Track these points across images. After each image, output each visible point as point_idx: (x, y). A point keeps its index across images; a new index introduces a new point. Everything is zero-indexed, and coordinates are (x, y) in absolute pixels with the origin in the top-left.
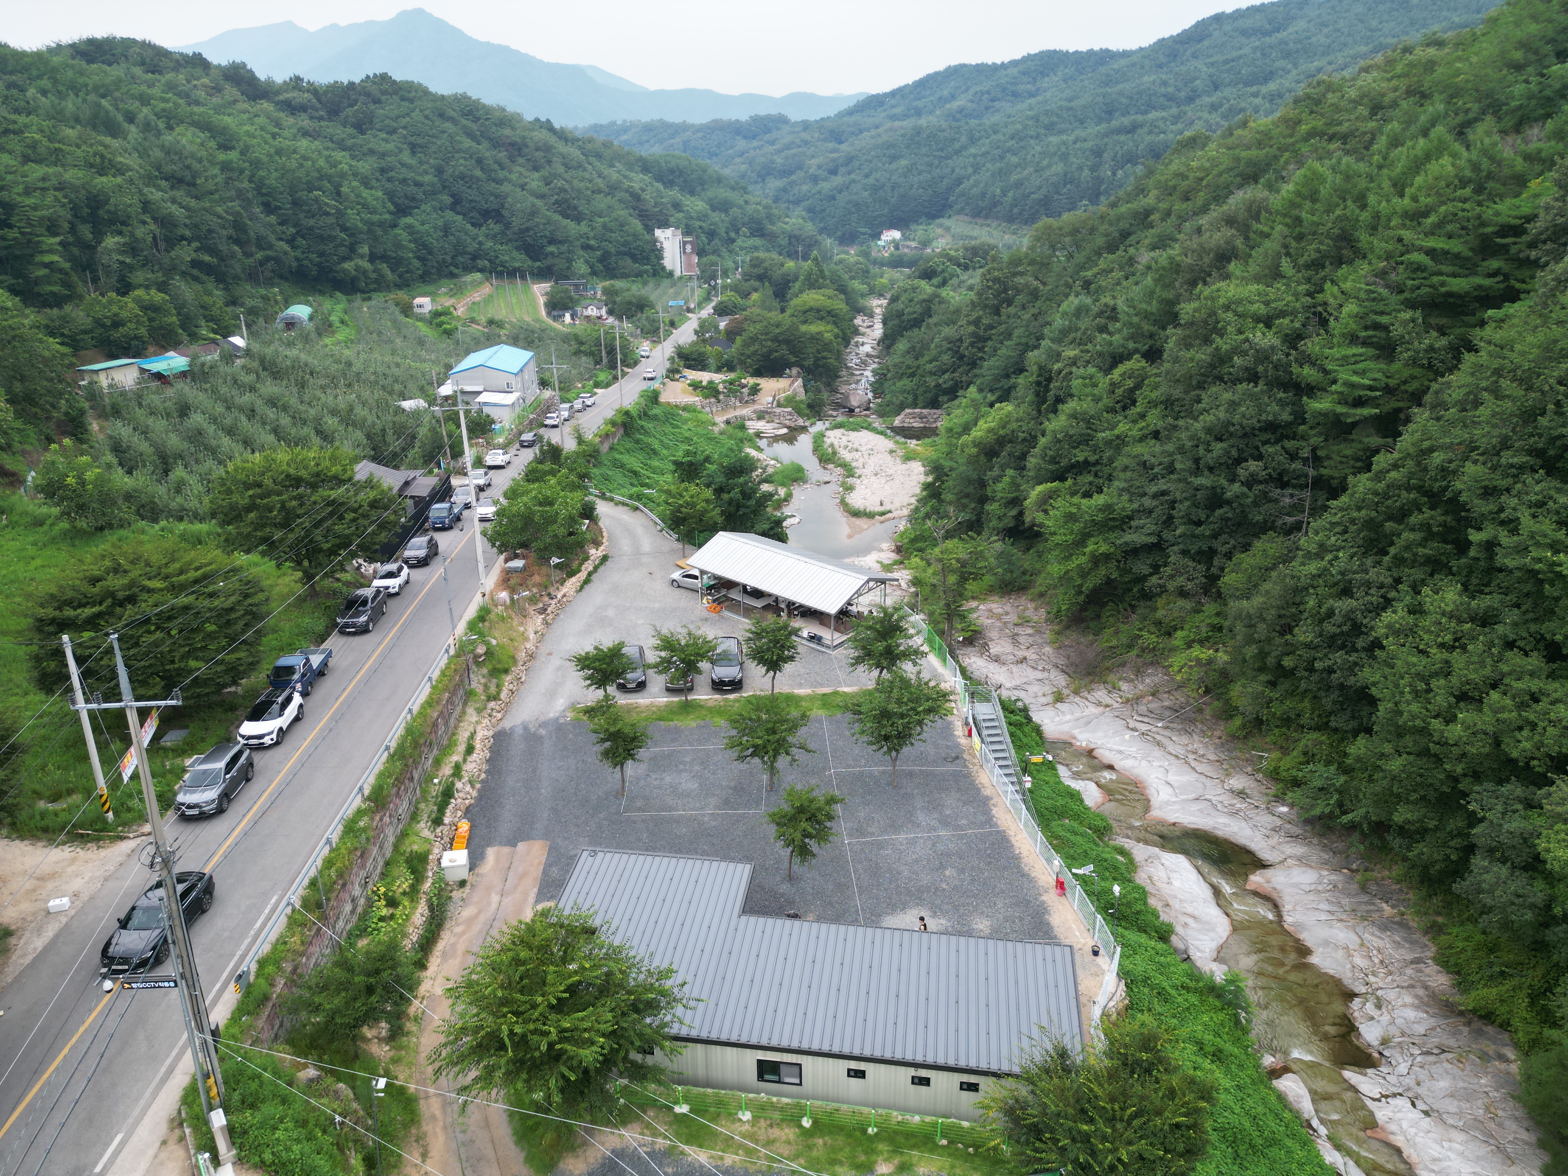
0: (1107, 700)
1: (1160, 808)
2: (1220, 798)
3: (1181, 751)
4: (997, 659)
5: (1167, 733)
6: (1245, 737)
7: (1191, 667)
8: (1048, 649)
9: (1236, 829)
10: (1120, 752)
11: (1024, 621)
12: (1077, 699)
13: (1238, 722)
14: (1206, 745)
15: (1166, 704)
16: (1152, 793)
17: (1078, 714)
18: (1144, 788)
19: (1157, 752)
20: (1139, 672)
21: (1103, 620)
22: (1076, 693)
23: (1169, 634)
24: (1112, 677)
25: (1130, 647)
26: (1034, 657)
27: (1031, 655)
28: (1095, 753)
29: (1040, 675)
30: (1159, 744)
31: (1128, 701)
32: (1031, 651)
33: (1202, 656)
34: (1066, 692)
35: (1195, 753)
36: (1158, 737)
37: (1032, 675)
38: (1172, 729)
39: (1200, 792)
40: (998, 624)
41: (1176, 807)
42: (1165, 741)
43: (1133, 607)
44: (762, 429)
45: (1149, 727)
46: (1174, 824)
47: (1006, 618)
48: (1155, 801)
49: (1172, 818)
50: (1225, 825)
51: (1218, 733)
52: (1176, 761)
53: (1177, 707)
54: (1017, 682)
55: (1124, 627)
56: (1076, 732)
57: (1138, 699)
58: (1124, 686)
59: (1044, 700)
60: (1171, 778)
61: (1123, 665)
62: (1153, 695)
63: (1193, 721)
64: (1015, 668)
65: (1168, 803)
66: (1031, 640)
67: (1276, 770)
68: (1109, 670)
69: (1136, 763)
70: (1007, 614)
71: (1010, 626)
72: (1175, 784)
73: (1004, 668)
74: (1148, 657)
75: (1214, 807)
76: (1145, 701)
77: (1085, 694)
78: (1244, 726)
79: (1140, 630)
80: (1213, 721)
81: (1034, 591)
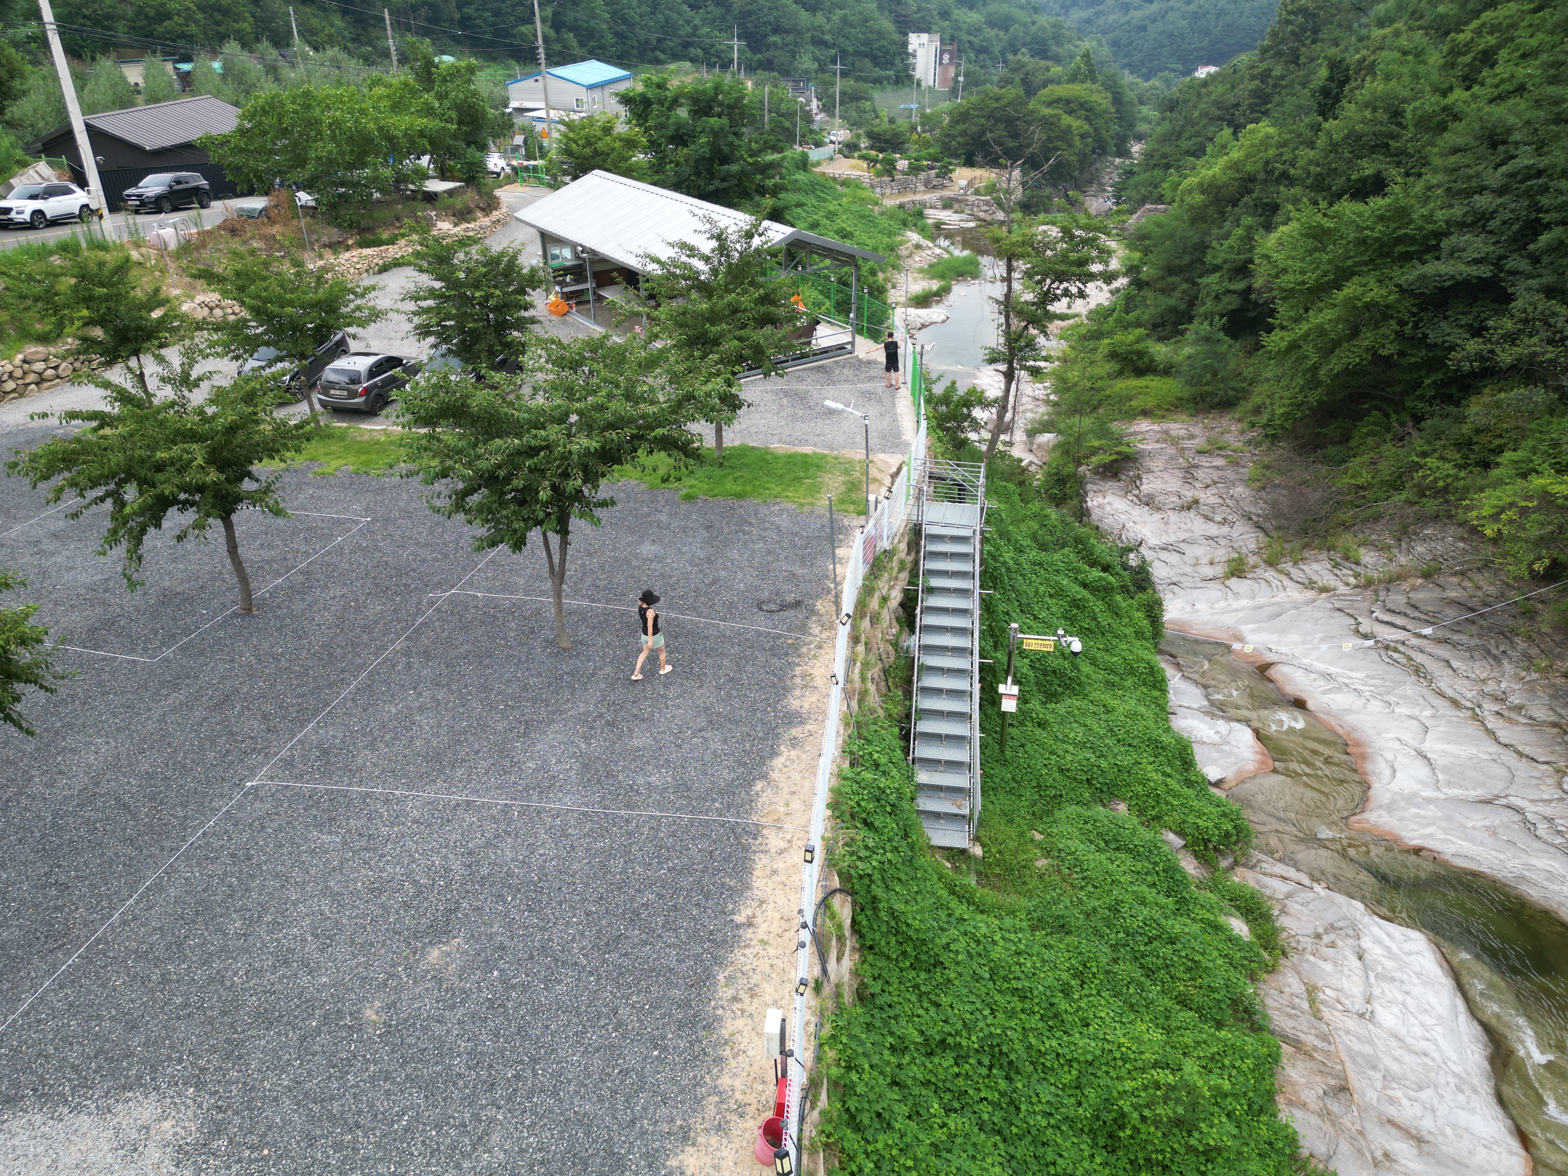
0: (1327, 578)
1: (1390, 808)
2: (1548, 811)
3: (1467, 692)
4: (1149, 502)
5: (1443, 651)
7: (1524, 512)
8: (1239, 490)
10: (1328, 677)
11: (1214, 448)
12: (1270, 574)
14: (1531, 689)
15: (1452, 594)
16: (1378, 769)
18: (1363, 757)
19: (1411, 687)
20: (1405, 533)
21: (1352, 443)
22: (1271, 563)
23: (1486, 465)
24: (1346, 540)
25: (1396, 484)
26: (1213, 500)
27: (1208, 498)
28: (1272, 673)
29: (1213, 529)
30: (1418, 671)
31: (1369, 583)
32: (1213, 490)
33: (1556, 489)
34: (1252, 560)
35: (1500, 698)
36: (1419, 658)
38: (1455, 645)
39: (1497, 786)
40: (1172, 451)
41: (1431, 811)
43: (1418, 419)
44: (945, 219)
45: (1400, 635)
46: (1417, 851)
47: (1188, 444)
48: (1382, 790)
49: (1414, 836)
52: (1451, 712)
53: (1475, 602)
54: (1172, 538)
55: (1389, 449)
56: (1246, 629)
57: (1391, 581)
58: (1368, 557)
59: (1209, 571)
60: (1432, 745)
61: (1377, 518)
62: (1427, 576)
63: (1507, 634)
64: (1173, 517)
65: (1411, 799)
66: (1215, 475)
68: (1345, 526)
69: (1358, 704)
70: (1192, 437)
71: (1189, 454)
72: (1440, 761)
73: (1157, 516)
74: (1431, 505)
75: (1530, 827)
76: (1405, 586)
77: (1288, 566)
79: (1424, 454)
80: (1558, 638)
81: (1247, 405)
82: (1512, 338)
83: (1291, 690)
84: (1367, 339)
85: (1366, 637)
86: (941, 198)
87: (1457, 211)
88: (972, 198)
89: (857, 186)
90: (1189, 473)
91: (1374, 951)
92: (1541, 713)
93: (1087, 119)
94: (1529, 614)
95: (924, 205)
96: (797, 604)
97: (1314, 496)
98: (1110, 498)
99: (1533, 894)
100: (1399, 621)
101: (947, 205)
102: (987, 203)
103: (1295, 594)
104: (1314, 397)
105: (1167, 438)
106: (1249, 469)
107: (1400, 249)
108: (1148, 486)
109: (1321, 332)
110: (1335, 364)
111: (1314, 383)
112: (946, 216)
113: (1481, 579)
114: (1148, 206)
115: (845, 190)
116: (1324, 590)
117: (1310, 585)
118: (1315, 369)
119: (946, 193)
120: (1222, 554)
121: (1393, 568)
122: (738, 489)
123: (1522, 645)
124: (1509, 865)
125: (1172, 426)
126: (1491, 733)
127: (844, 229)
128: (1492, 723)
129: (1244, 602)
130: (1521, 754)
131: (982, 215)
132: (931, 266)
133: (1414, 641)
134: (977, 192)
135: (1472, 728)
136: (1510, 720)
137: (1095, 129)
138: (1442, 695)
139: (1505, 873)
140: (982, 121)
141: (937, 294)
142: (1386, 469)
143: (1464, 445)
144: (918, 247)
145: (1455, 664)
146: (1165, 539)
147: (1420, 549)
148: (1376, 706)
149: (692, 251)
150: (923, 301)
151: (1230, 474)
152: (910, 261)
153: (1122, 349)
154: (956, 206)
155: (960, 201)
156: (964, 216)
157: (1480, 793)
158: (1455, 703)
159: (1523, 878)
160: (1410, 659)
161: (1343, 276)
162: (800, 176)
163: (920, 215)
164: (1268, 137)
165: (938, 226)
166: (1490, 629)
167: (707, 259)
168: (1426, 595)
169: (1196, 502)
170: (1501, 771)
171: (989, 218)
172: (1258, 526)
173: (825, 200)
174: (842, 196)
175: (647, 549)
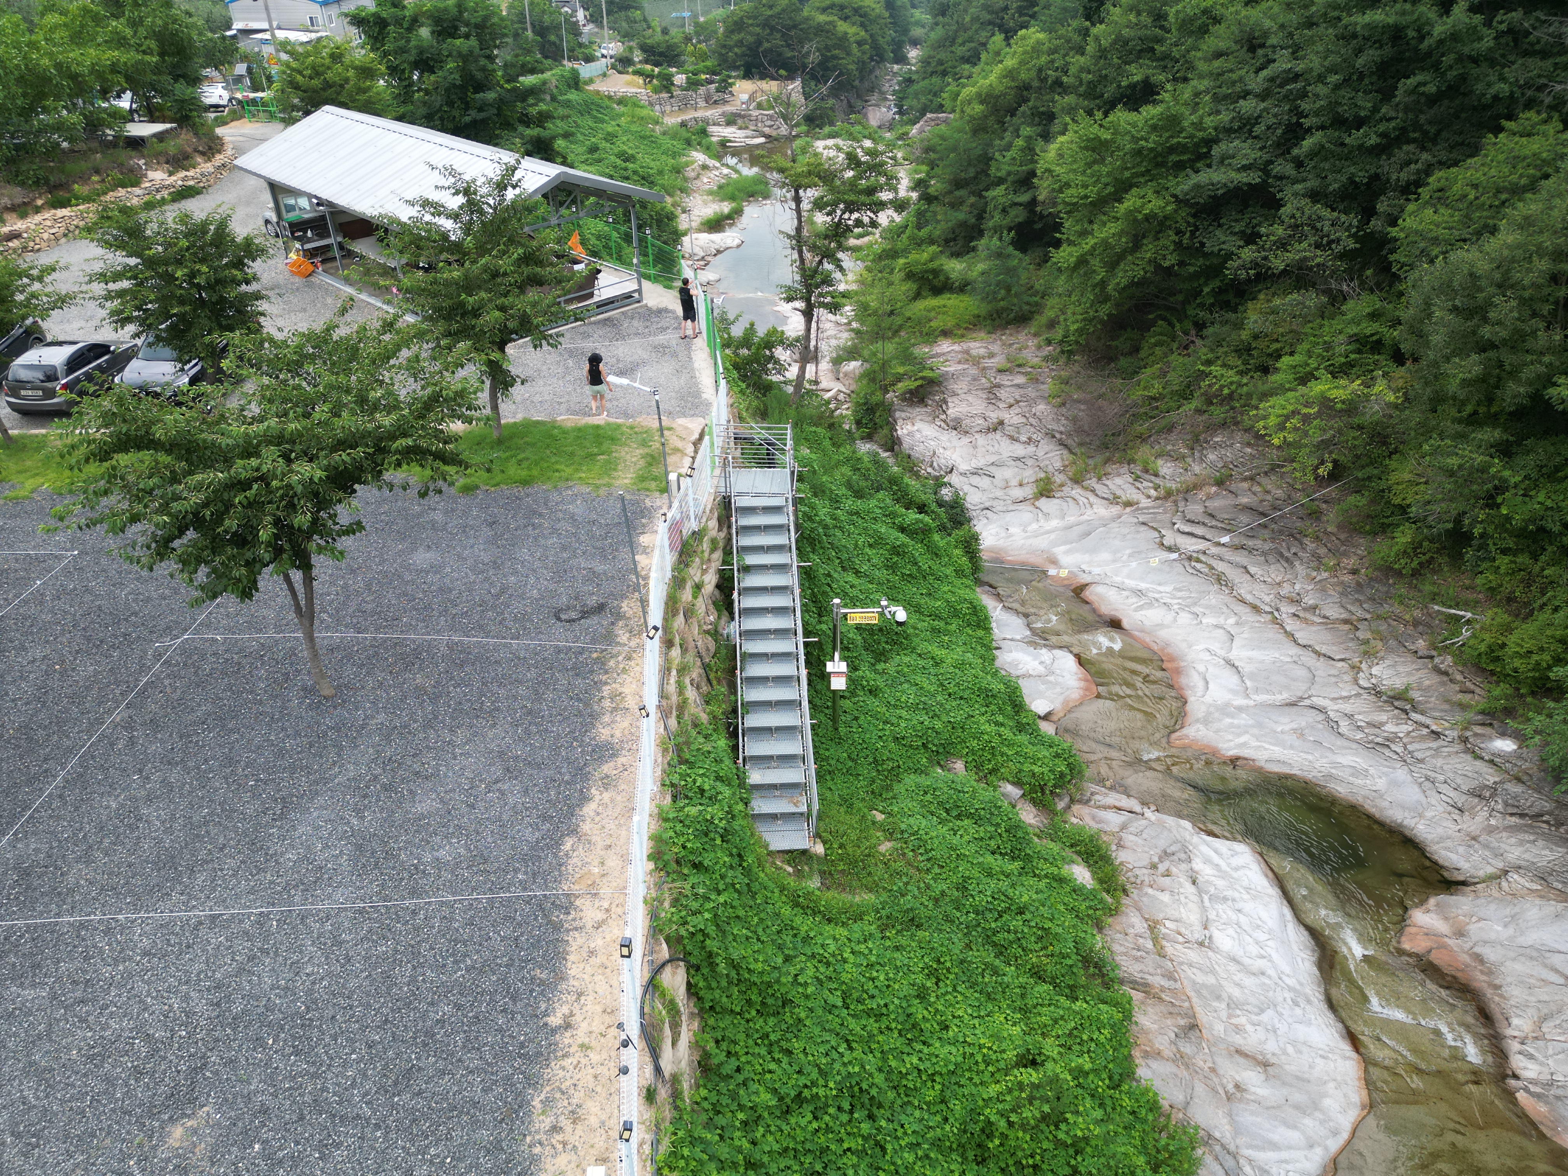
0: (1131, 493)
1: (1207, 721)
2: (1348, 708)
3: (1265, 596)
4: (956, 426)
5: (1240, 558)
6: (1415, 573)
7: (1306, 419)
8: (1041, 408)
9: (1381, 784)
10: (1139, 593)
11: (1015, 366)
12: (1076, 492)
13: (1404, 536)
14: (1322, 587)
15: (1244, 500)
16: (1192, 683)
17: (1071, 519)
18: (1178, 671)
19: (1215, 597)
20: (1196, 442)
21: (1142, 354)
22: (1077, 480)
23: (1265, 370)
24: (1144, 452)
25: (1185, 394)
26: (1017, 420)
27: (1012, 418)
28: (1088, 594)
29: (1020, 450)
30: (1220, 579)
31: (1169, 494)
32: (1016, 410)
33: (1334, 394)
34: (1059, 478)
35: (1295, 601)
36: (1220, 566)
37: (1006, 449)
38: (1251, 551)
39: (1299, 689)
40: (974, 371)
41: (1243, 719)
42: (1233, 574)
43: (1200, 326)
44: (730, 136)
45: (1201, 545)
46: (1234, 761)
47: (988, 363)
48: (1197, 706)
49: (1230, 747)
50: (1356, 772)
51: (1351, 562)
52: (1252, 618)
53: (1265, 507)
54: (980, 462)
55: (1176, 359)
56: (1059, 551)
57: (1188, 491)
58: (1165, 468)
59: (1019, 493)
60: (1240, 653)
61: (1170, 429)
62: (1220, 483)
63: (1297, 536)
64: (981, 440)
65: (1225, 709)
66: (1018, 393)
67: (1495, 654)
68: (1143, 439)
69: (1169, 617)
70: (992, 355)
71: (991, 373)
72: (1246, 668)
73: (966, 440)
74: (1218, 412)
75: (1333, 725)
76: (1201, 495)
77: (1093, 483)
78: (1416, 547)
79: (1209, 363)
80: (1343, 536)
81: (1042, 319)
82: (1283, 245)
83: (1106, 610)
84: (1148, 251)
85: (1170, 549)
86: (723, 114)
87: (1225, 117)
88: (755, 113)
89: (635, 105)
90: (992, 393)
91: (1205, 871)
92: (1334, 612)
93: (862, 25)
94: (1315, 515)
95: (706, 122)
96: (600, 608)
97: (1112, 410)
98: (919, 425)
99: (1341, 790)
100: (1199, 530)
101: (731, 120)
102: (771, 117)
103: (1102, 510)
104: (1104, 311)
105: (968, 358)
106: (1048, 386)
107: (1174, 158)
108: (955, 409)
109: (1105, 243)
110: (1121, 278)
111: (1103, 298)
112: (729, 132)
113: (1269, 483)
114: (929, 115)
115: (622, 109)
116: (1128, 504)
117: (1114, 500)
118: (1103, 284)
119: (728, 108)
120: (1030, 475)
121: (1189, 478)
122: (524, 473)
123: (1311, 545)
124: (1317, 765)
125: (972, 345)
126: (1290, 635)
127: (625, 152)
128: (1291, 625)
129: (1055, 523)
130: (1318, 654)
131: (767, 130)
132: (720, 187)
133: (1214, 550)
134: (760, 106)
135: (1273, 633)
136: (1306, 621)
137: (871, 36)
138: (1243, 601)
139: (1315, 773)
140: (758, 30)
141: (729, 217)
142: (1175, 379)
143: (1244, 351)
144: (705, 167)
145: (1253, 570)
146: (975, 463)
147: (1212, 456)
148: (1185, 618)
149: (437, 209)
150: (715, 225)
151: (1031, 392)
152: (698, 183)
153: (918, 269)
154: (740, 121)
155: (743, 117)
156: (749, 133)
157: (1285, 696)
158: (1256, 609)
159: (1331, 776)
160: (1212, 568)
161: (1122, 188)
162: (573, 96)
163: (704, 132)
164: (1039, 43)
165: (723, 143)
166: (1281, 532)
167: (455, 216)
168: (1221, 503)
169: (1001, 423)
170: (1302, 673)
171: (774, 134)
172: (1062, 444)
173: (602, 121)
174: (620, 116)
175: (422, 557)
